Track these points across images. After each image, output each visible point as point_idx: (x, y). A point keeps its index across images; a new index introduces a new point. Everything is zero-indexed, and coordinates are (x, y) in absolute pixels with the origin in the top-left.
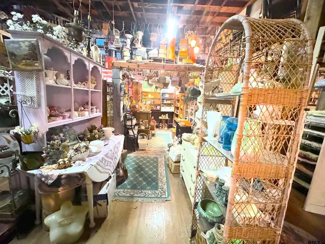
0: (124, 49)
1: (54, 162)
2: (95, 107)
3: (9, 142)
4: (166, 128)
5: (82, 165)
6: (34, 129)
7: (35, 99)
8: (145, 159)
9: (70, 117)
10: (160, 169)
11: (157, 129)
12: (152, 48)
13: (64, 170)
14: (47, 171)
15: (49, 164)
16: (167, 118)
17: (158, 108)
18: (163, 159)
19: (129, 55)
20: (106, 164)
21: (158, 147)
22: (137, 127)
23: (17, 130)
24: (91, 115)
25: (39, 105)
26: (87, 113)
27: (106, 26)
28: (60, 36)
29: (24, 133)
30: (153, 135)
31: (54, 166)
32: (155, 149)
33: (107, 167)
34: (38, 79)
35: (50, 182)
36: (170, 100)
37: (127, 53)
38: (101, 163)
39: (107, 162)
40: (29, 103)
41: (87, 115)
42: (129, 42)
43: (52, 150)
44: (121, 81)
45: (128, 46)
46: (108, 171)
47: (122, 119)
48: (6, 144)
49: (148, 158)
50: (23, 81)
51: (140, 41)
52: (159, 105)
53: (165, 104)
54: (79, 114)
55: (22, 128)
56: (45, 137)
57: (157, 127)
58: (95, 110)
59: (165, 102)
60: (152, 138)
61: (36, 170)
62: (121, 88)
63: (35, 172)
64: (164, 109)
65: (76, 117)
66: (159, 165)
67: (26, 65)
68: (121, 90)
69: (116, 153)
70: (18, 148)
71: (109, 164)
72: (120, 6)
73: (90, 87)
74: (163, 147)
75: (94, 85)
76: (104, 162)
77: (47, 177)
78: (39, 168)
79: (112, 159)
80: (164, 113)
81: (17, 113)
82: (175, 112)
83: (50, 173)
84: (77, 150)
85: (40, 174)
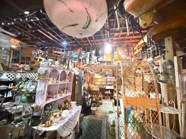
0: (87, 58)
1: (44, 123)
2: (68, 91)
3: (29, 109)
4: (109, 99)
5: (56, 125)
6: (40, 105)
7: (43, 91)
8: (94, 121)
9: (56, 97)
10: (102, 130)
11: (104, 100)
12: (100, 57)
13: (47, 128)
14: (40, 127)
15: (42, 124)
16: (110, 93)
17: (104, 86)
18: (106, 122)
19: (89, 60)
20: (69, 125)
21: (103, 113)
22: (90, 100)
23: (34, 105)
24: (66, 95)
25: (44, 94)
26: (64, 94)
27: (79, 50)
28: (57, 65)
29: (35, 107)
30: (101, 104)
31: (44, 125)
32: (101, 114)
33: (69, 127)
34: (45, 83)
35: (40, 134)
36: (111, 82)
37: (88, 60)
38: (66, 125)
39: (69, 124)
40: (40, 93)
41: (64, 95)
42: (89, 55)
43: (45, 116)
44: (83, 75)
45: (88, 57)
46: (69, 129)
47: (83, 95)
48: (28, 110)
49: (96, 120)
50: (40, 83)
51: (94, 54)
52: (105, 85)
53: (108, 85)
54: (60, 95)
55: (35, 105)
56: (43, 108)
57: (104, 98)
58: (68, 92)
59: (108, 83)
60: (100, 106)
61: (36, 127)
62: (83, 79)
63: (35, 128)
64: (107, 88)
65: (59, 97)
66: (103, 126)
67: (43, 78)
68: (83, 80)
69: (76, 117)
70: (32, 113)
71: (71, 125)
72: (85, 42)
73: (67, 81)
74: (106, 113)
75: (69, 80)
76: (68, 124)
77: (40, 131)
78: (37, 125)
79: (73, 122)
80: (108, 90)
81: (35, 97)
82: (114, 89)
83: (41, 129)
84: (55, 116)
85: (37, 129)
